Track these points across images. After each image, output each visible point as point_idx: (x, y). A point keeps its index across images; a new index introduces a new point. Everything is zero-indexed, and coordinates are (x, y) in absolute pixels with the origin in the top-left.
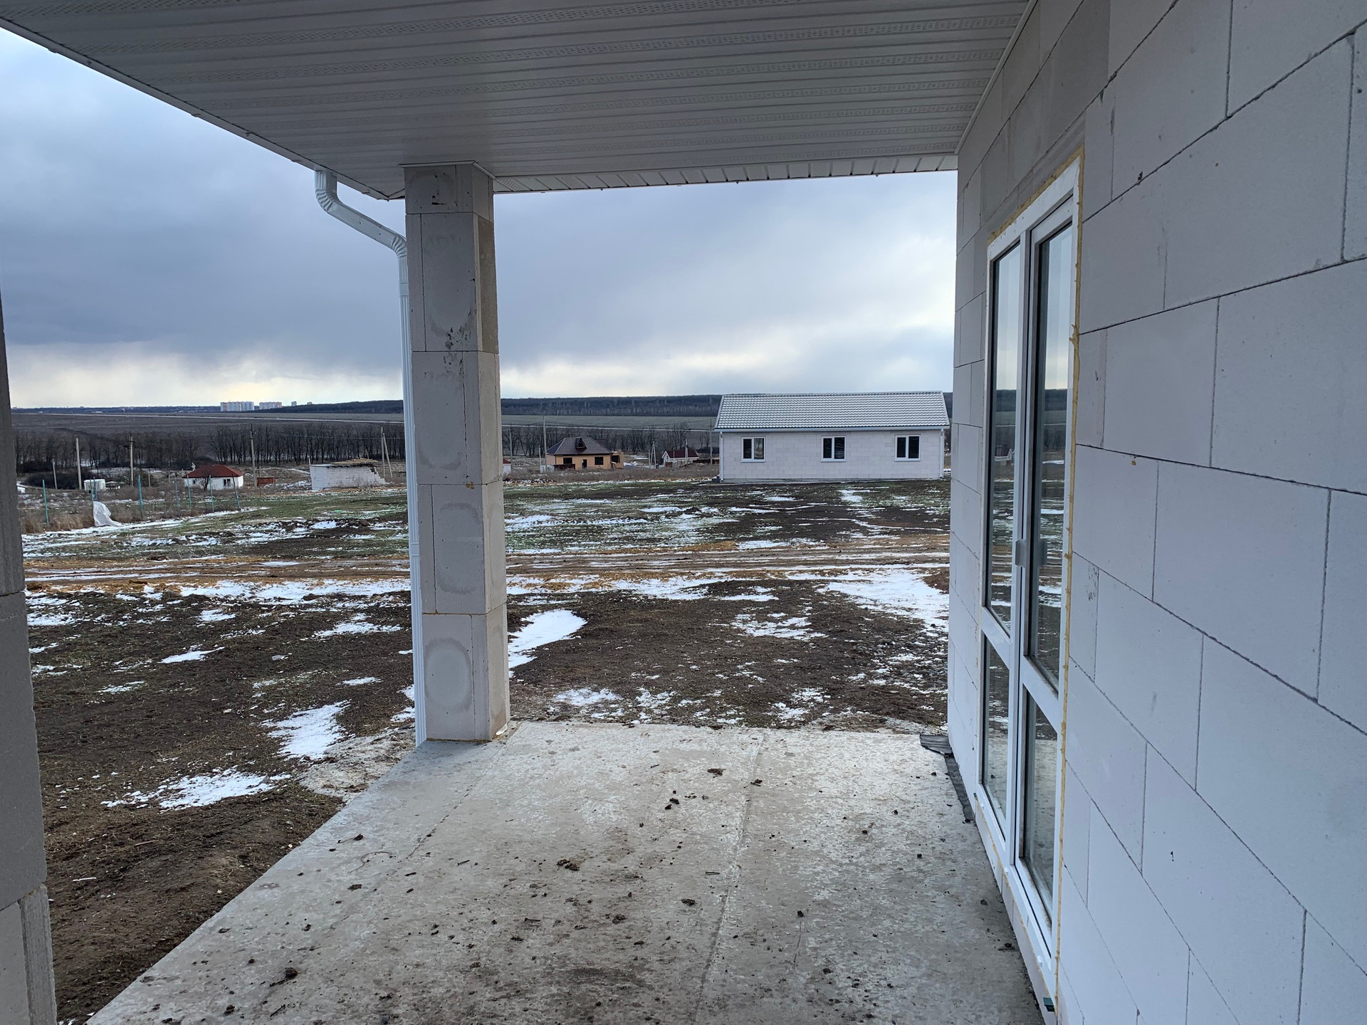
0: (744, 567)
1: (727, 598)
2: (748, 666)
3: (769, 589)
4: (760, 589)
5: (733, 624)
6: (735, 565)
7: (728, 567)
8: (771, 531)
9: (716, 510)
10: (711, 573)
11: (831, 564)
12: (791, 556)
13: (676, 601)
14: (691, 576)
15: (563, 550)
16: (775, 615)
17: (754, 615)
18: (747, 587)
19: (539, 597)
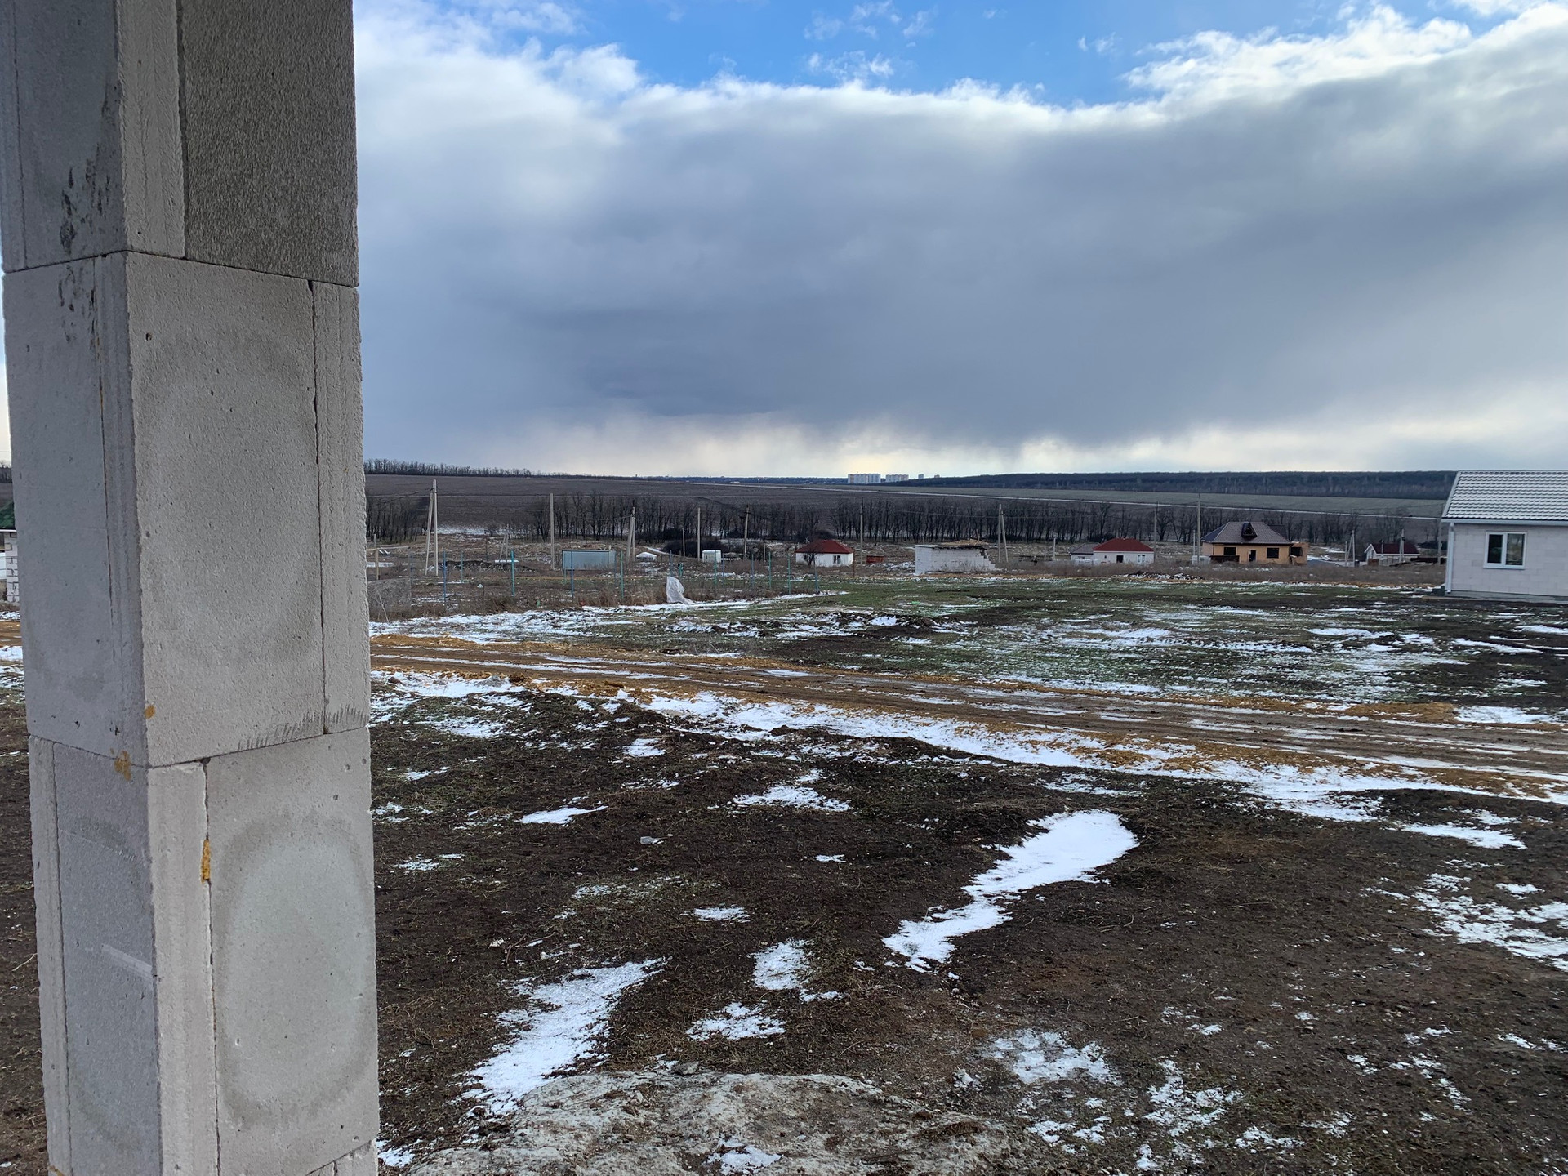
0: (1461, 761)
1: (1416, 828)
3: (1507, 820)
4: (1487, 818)
5: (1421, 896)
6: (1445, 754)
7: (1430, 757)
8: (1524, 688)
10: (1396, 767)
12: (1559, 748)
13: (1315, 821)
14: (1356, 769)
16: (1515, 888)
17: (1468, 879)
18: (1460, 809)
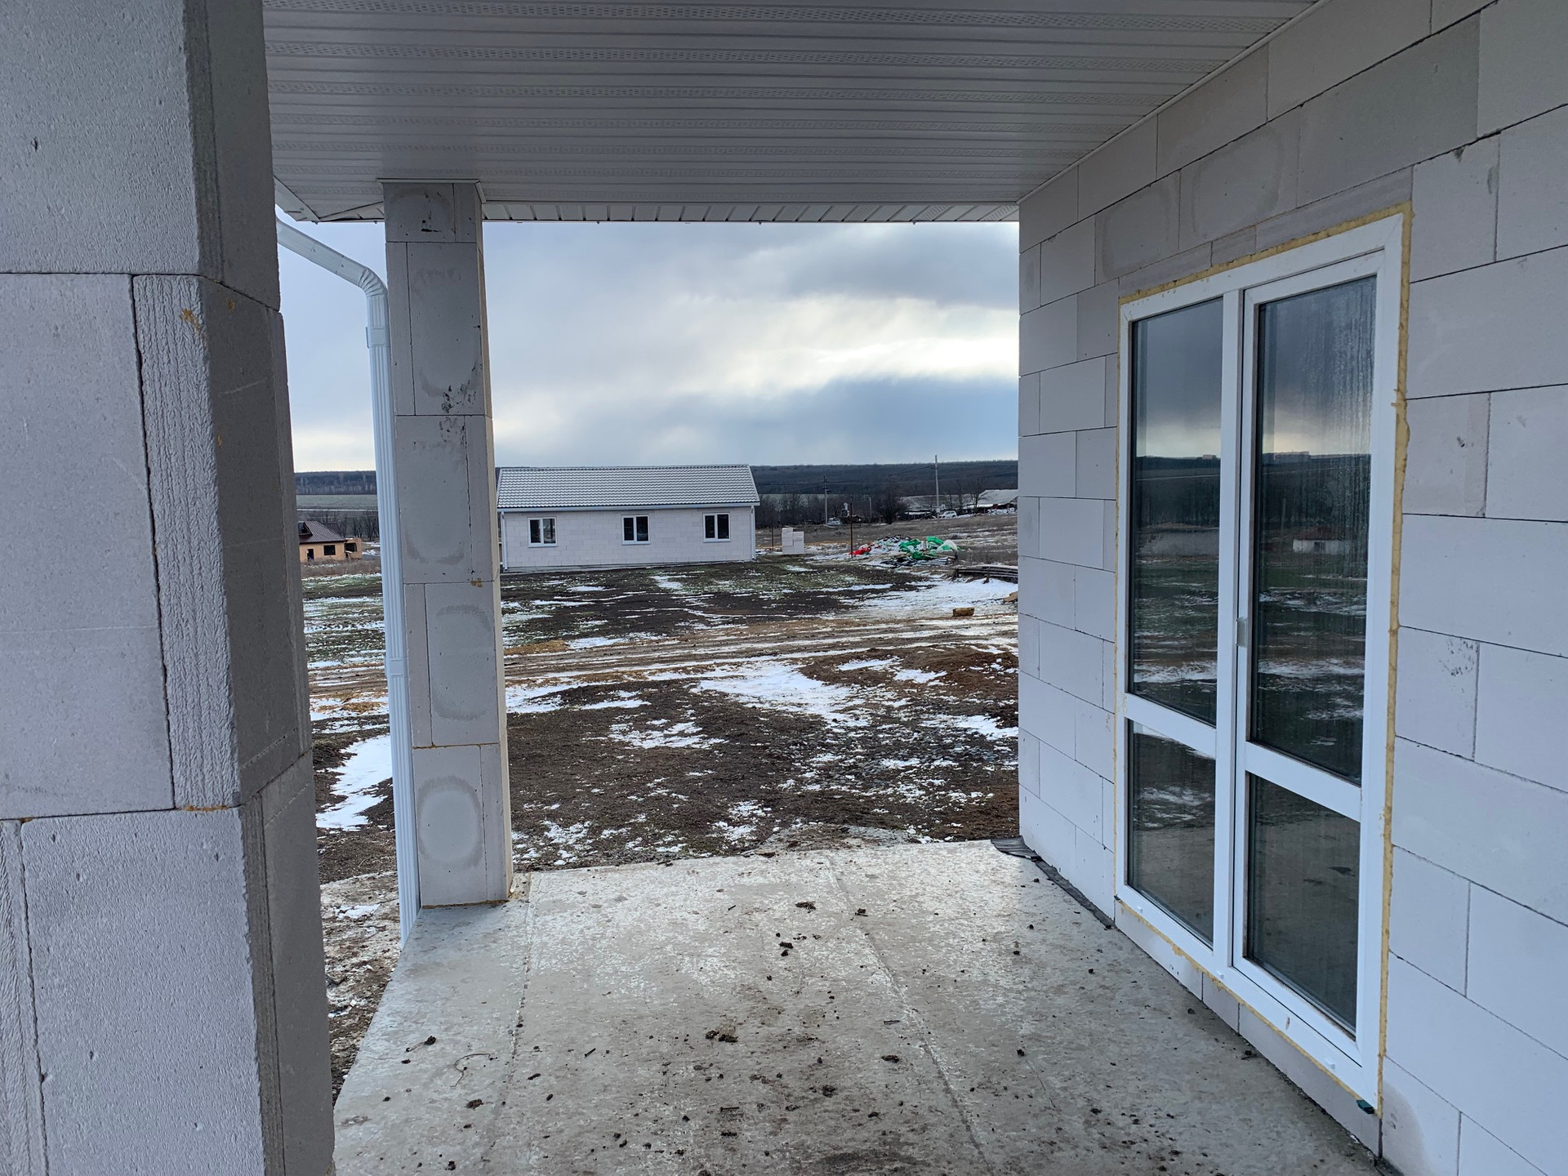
0: (591, 669)
1: (588, 707)
2: (659, 784)
3: (634, 693)
4: (623, 694)
5: (611, 736)
6: (580, 668)
7: (571, 670)
8: (597, 626)
9: (516, 604)
10: (555, 679)
11: (691, 660)
12: (640, 653)
13: (528, 715)
14: (532, 684)
15: (343, 662)
16: (656, 722)
17: (631, 724)
18: (607, 692)
19: (346, 722)
